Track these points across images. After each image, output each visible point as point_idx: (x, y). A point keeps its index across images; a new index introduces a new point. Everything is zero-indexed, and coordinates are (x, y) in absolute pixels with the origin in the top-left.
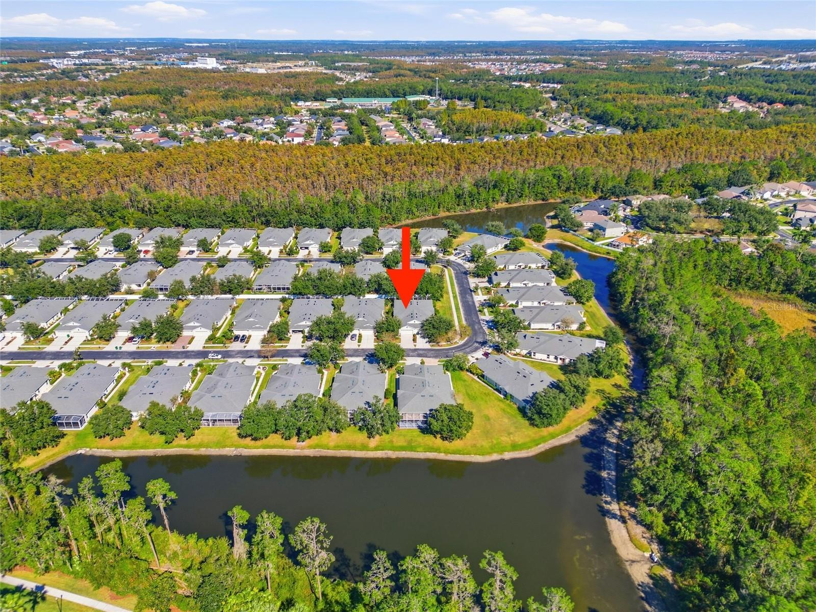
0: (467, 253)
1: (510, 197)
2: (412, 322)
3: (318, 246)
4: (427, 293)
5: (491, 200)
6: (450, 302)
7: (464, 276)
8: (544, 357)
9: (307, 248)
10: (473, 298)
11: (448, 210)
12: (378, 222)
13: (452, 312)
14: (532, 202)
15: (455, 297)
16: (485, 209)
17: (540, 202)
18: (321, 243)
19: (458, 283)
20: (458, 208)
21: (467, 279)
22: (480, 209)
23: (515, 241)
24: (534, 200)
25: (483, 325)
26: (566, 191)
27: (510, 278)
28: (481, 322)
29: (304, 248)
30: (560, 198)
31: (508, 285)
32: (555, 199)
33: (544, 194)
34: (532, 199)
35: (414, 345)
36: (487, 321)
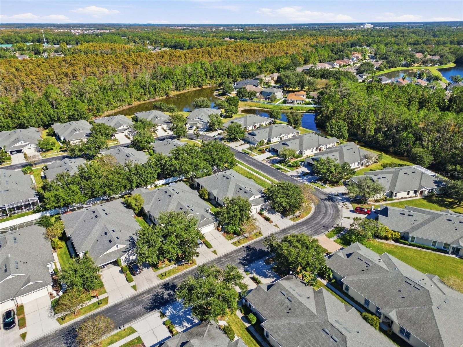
0: (199, 125)
1: (178, 85)
5: (167, 88)
8: (404, 194)
9: (20, 151)
10: (254, 159)
11: (139, 100)
14: (193, 89)
16: (165, 97)
17: (198, 88)
20: (146, 98)
22: (162, 96)
23: (232, 109)
24: (194, 88)
25: (301, 181)
26: (211, 79)
27: (267, 135)
28: (295, 178)
29: (15, 152)
30: (209, 84)
31: (269, 141)
32: (207, 86)
33: (200, 82)
34: (192, 87)
35: (275, 226)
36: (299, 177)
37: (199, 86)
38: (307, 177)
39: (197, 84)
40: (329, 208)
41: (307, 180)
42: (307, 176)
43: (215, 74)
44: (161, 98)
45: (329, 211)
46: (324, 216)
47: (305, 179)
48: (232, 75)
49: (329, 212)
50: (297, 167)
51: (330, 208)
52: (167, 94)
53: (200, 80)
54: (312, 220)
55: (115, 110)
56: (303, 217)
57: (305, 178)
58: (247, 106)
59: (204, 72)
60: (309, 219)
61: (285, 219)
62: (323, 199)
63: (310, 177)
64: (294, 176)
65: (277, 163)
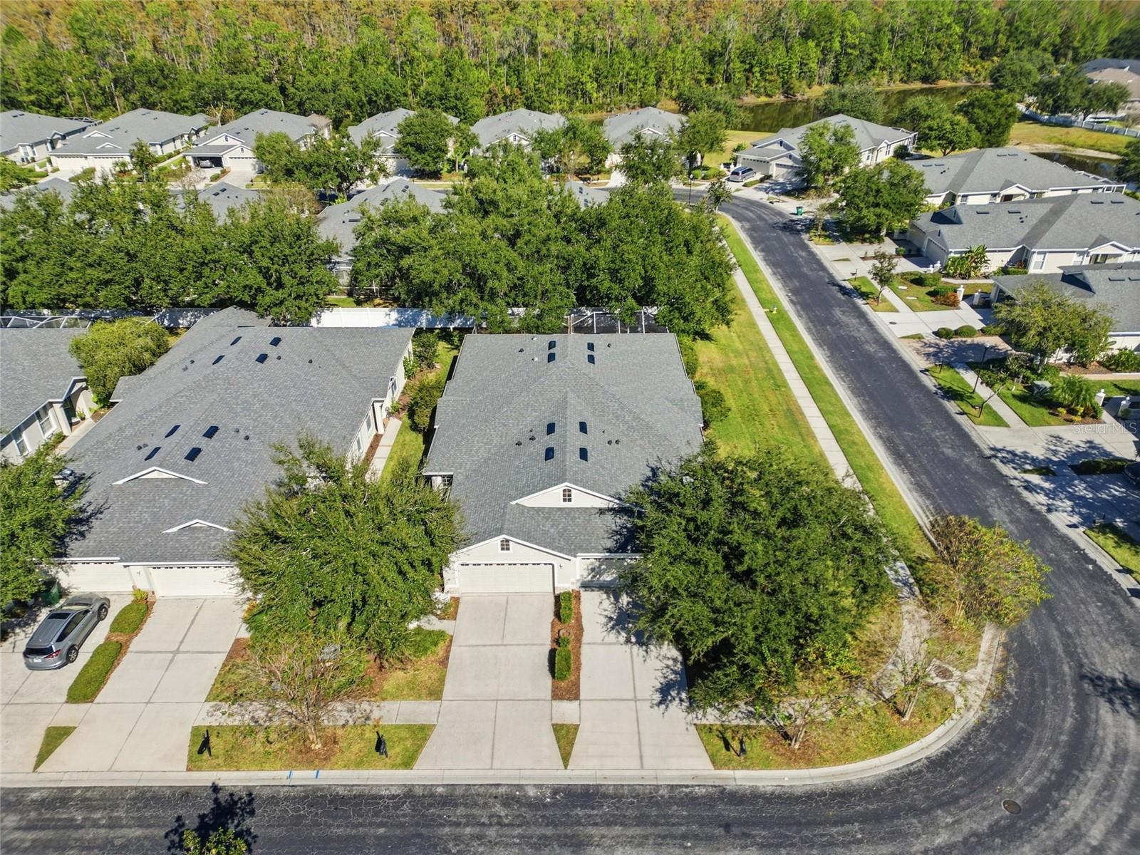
0: (774, 171)
1: (843, 66)
2: (550, 498)
3: (248, 153)
4: (645, 296)
5: (795, 68)
6: (762, 348)
7: (787, 238)
9: (217, 162)
10: (870, 326)
12: (478, 104)
13: (789, 397)
15: (778, 320)
16: (779, 98)
18: (260, 137)
19: (773, 264)
21: (805, 247)
22: (768, 95)
23: (948, 127)
24: (901, 80)
25: (1038, 500)
26: (982, 58)
27: (1022, 232)
28: (1007, 470)
29: (207, 163)
30: (968, 74)
31: (1021, 261)
32: (955, 80)
33: (930, 63)
34: (897, 77)
35: (557, 729)
36: (1043, 468)
37: (925, 79)
38: (1093, 487)
39: (918, 69)
40: (1095, 776)
41: (1079, 502)
42: (1098, 479)
43: (1002, 38)
44: (764, 99)
45: (1078, 804)
46: (995, 830)
47: (1071, 497)
48: (1075, 50)
49: (1074, 814)
50: (1072, 412)
51: (1108, 786)
52: (788, 90)
53: (935, 55)
54: (864, 818)
55: (594, 114)
56: (807, 757)
57: (1081, 488)
58: (1060, 142)
59: (958, 30)
60: (842, 796)
61: (676, 710)
62: (1096, 679)
63: (1117, 491)
64: (1014, 458)
65: (971, 366)
